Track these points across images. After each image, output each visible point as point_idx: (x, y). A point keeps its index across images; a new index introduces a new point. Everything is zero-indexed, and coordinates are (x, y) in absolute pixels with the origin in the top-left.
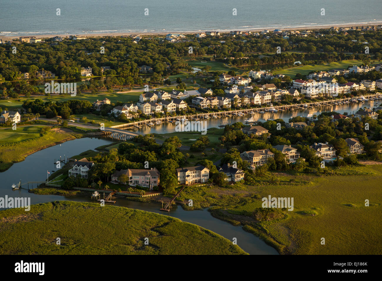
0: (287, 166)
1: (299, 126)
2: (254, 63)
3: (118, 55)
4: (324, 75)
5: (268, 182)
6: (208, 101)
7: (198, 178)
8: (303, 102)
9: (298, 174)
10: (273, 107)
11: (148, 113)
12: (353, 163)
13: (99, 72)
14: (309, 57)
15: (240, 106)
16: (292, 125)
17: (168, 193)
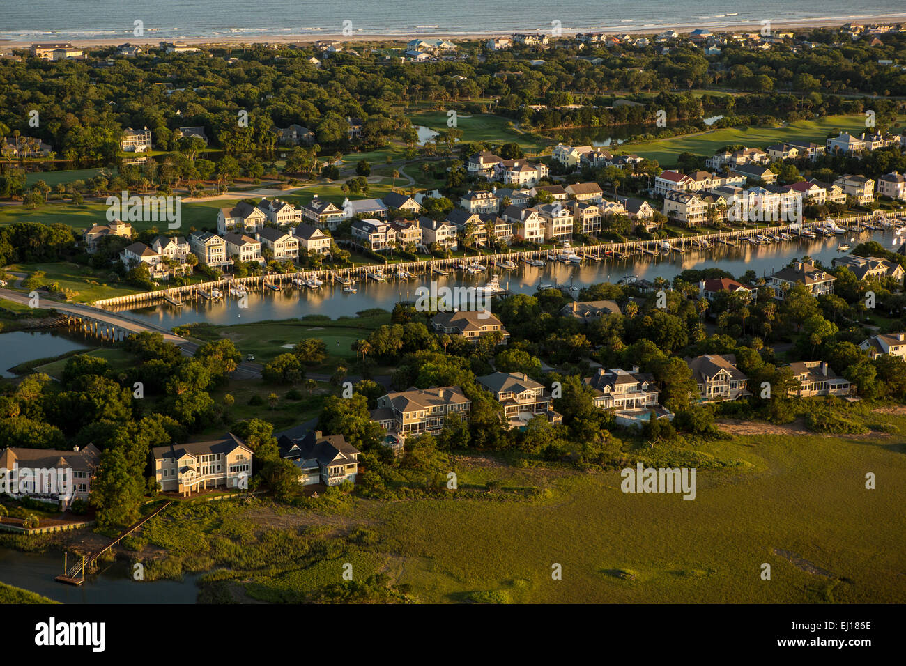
0: (501, 438)
1: (594, 311)
2: (591, 122)
3: (243, 95)
4: (752, 158)
5: (423, 488)
6: (392, 232)
7: (216, 476)
8: (660, 235)
9: (526, 464)
10: (570, 250)
11: (216, 264)
12: (699, 431)
13: (169, 142)
14: (747, 105)
15: (483, 245)
16: (575, 310)
17: (107, 523)
